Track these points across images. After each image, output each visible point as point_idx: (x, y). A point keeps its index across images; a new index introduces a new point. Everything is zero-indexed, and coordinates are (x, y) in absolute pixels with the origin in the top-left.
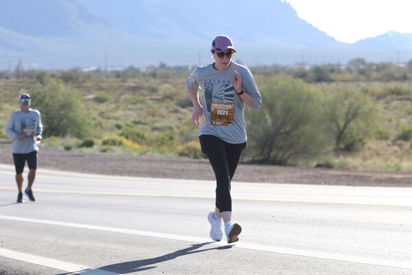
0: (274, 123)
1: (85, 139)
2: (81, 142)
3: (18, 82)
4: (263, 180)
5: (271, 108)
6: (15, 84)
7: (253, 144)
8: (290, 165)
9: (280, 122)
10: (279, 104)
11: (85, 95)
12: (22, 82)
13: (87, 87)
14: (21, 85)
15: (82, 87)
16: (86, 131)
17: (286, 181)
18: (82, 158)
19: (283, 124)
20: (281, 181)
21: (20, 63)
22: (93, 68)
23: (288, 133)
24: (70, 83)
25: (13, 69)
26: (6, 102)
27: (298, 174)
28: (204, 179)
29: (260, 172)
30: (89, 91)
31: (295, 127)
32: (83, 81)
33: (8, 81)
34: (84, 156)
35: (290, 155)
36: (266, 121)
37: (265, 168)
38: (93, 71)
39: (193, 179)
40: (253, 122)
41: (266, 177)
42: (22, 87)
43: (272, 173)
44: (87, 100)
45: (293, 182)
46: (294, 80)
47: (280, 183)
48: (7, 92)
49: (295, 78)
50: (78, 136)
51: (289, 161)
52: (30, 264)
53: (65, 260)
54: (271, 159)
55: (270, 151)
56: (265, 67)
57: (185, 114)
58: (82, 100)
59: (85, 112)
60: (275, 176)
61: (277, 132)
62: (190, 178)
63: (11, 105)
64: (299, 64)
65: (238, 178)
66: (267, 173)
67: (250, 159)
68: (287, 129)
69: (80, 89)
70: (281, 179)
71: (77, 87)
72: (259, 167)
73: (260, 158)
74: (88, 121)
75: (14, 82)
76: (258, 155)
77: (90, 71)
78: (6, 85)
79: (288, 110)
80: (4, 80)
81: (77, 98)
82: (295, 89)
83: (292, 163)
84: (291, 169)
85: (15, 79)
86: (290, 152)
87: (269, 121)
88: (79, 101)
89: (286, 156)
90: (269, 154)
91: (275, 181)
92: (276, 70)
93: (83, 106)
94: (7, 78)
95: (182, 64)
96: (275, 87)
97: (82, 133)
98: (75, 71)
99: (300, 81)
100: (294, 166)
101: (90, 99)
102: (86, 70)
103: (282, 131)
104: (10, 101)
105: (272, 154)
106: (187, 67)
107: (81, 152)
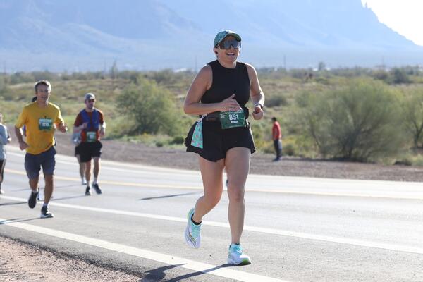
0: (355, 122)
1: (176, 136)
2: (171, 139)
3: (113, 82)
4: (344, 177)
5: (352, 107)
6: (110, 84)
7: (335, 142)
8: (370, 162)
9: (360, 121)
10: (360, 105)
11: (176, 95)
12: (117, 82)
13: (178, 87)
14: (115, 84)
15: (173, 87)
16: (177, 129)
17: (366, 178)
18: (172, 155)
19: (364, 123)
20: (361, 177)
21: (115, 64)
22: (183, 69)
23: (369, 132)
24: (161, 83)
25: (108, 70)
26: (101, 101)
27: (378, 171)
28: (288, 175)
29: (341, 168)
30: (180, 91)
31: (375, 127)
32: (175, 82)
33: (103, 81)
34: (174, 152)
35: (370, 153)
36: (347, 120)
37: (346, 165)
38: (184, 72)
39: (278, 175)
40: (335, 122)
41: (347, 173)
42: (116, 87)
43: (353, 170)
44: (177, 99)
45: (373, 178)
46: (374, 82)
47: (360, 179)
48: (103, 91)
49: (375, 79)
50: (169, 133)
51: (369, 159)
52: (123, 254)
53: (157, 251)
54: (352, 156)
55: (352, 149)
56: (347, 69)
57: (270, 113)
58: (173, 99)
59: (176, 110)
60: (356, 173)
61: (358, 131)
62: (275, 174)
63: (106, 104)
64: (380, 66)
65: (321, 174)
66: (348, 169)
67: (332, 156)
68: (368, 128)
69: (172, 89)
70: (361, 175)
71: (169, 87)
72: (340, 164)
73: (342, 155)
74: (179, 120)
75: (109, 82)
76: (340, 153)
77: (180, 72)
78: (101, 85)
79: (369, 110)
80: (99, 80)
81: (169, 98)
82: (375, 90)
83: (372, 160)
84: (372, 166)
85: (109, 79)
86: (369, 150)
87: (351, 120)
88: (171, 101)
89: (367, 154)
90: (350, 152)
91: (356, 177)
92: (358, 72)
93: (174, 105)
94: (103, 78)
95: (268, 65)
96: (356, 88)
97: (173, 131)
98: (167, 72)
99: (380, 82)
100: (374, 163)
101: (180, 99)
102: (178, 71)
103: (363, 130)
104: (105, 100)
105: (353, 152)
106: (273, 68)
107: (172, 148)
